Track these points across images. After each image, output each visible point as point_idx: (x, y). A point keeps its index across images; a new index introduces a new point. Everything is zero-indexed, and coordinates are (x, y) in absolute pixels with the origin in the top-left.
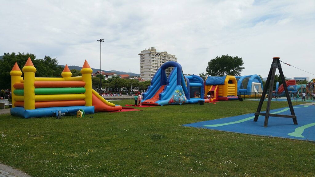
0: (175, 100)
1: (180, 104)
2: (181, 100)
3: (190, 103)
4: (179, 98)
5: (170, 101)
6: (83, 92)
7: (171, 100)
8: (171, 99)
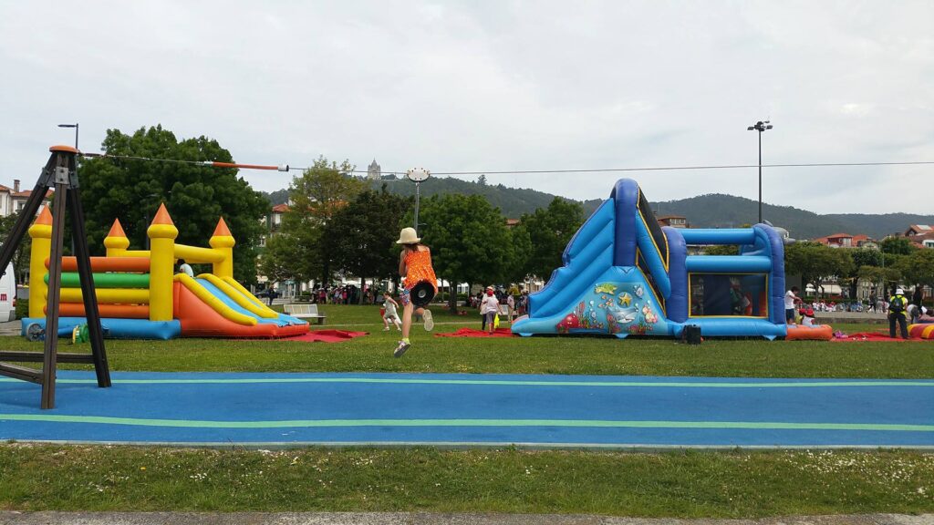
0: (585, 322)
1: (615, 337)
2: (623, 321)
3: (692, 335)
4: (608, 312)
5: (564, 322)
6: (146, 286)
7: (570, 319)
8: (571, 315)
